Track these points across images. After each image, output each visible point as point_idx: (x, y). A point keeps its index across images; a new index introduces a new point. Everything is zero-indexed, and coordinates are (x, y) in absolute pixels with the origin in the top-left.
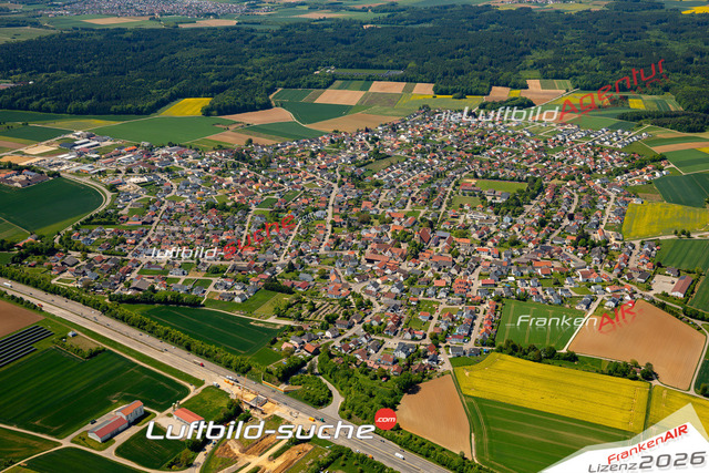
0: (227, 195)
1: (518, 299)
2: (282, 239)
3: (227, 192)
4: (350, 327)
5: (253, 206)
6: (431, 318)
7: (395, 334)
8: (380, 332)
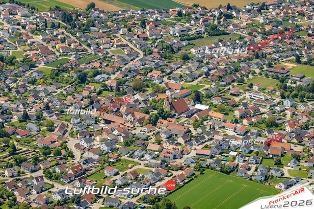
0: (25, 51)
1: (222, 171)
2: (42, 94)
3: (27, 48)
4: (33, 171)
5: (43, 63)
6: (117, 174)
7: (69, 183)
8: (57, 178)
